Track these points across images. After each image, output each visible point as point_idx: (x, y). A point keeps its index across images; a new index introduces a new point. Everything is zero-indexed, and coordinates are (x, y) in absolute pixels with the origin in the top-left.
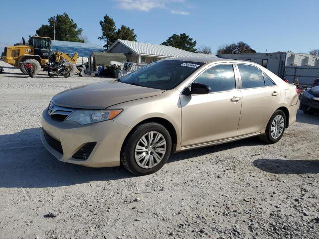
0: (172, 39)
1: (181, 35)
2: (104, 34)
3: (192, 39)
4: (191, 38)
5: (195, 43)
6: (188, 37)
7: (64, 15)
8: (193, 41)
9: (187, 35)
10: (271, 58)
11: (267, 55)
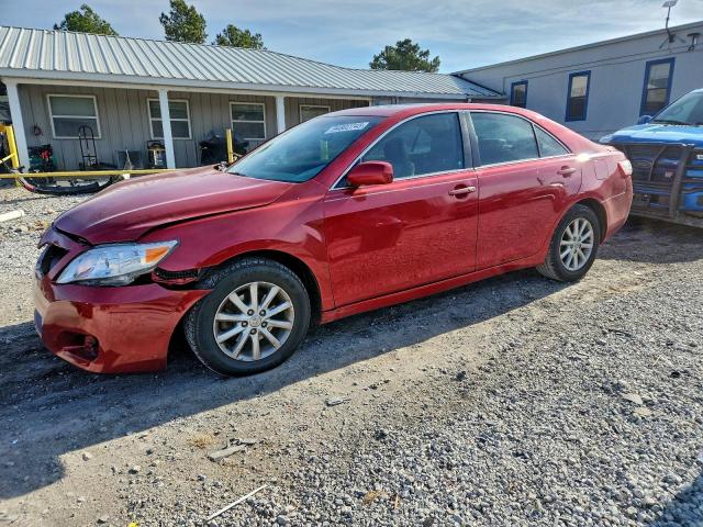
4: (425, 50)
5: (437, 62)
6: (416, 48)
7: (83, 13)
9: (414, 43)
10: (691, 48)
11: (671, 39)
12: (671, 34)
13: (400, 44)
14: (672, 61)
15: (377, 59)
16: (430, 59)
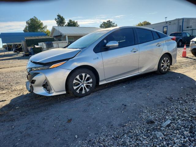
4: (113, 23)
7: (34, 18)
9: (111, 21)
10: (170, 24)
11: (167, 23)
12: (166, 22)
13: (108, 21)
14: (167, 26)
15: (101, 25)
16: (115, 25)
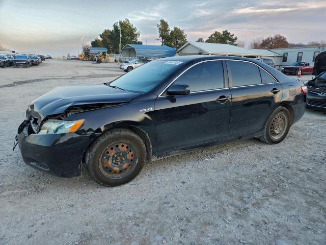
0: (213, 36)
1: (224, 32)
2: (161, 36)
3: (233, 35)
5: (236, 38)
6: (230, 33)
7: (126, 21)
8: (234, 37)
9: (228, 32)
